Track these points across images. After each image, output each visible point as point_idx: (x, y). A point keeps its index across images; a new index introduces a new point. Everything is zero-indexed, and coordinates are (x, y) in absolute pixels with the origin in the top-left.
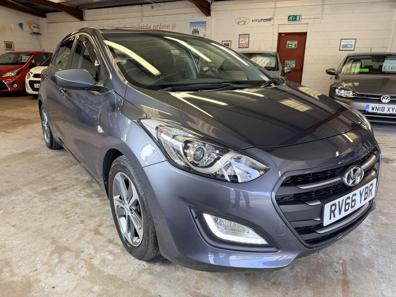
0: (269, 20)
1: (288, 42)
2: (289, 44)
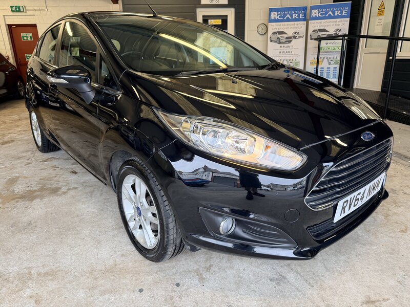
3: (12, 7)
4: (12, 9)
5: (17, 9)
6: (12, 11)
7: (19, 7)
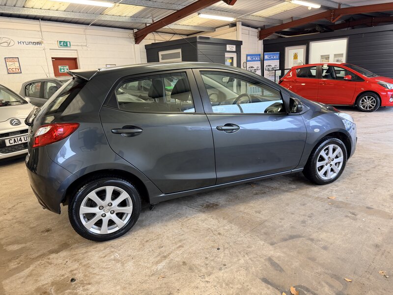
0: (38, 43)
1: (60, 67)
2: (61, 69)
3: (60, 42)
6: (60, 46)
7: (67, 43)
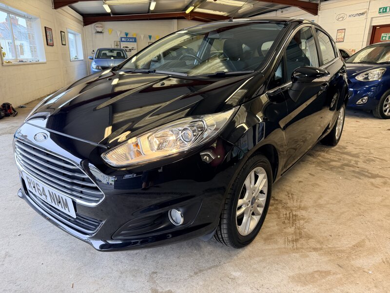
0: (363, 14)
1: (383, 35)
3: (380, 9)
4: (380, 10)
5: (383, 10)
6: (379, 13)
7: (386, 8)
